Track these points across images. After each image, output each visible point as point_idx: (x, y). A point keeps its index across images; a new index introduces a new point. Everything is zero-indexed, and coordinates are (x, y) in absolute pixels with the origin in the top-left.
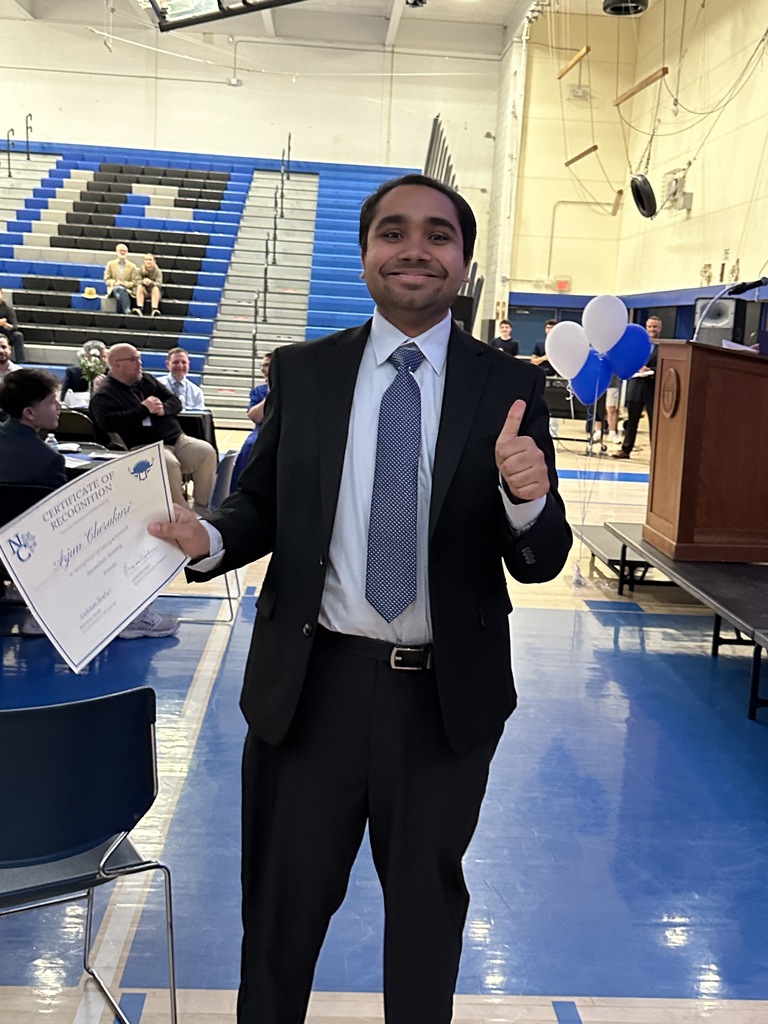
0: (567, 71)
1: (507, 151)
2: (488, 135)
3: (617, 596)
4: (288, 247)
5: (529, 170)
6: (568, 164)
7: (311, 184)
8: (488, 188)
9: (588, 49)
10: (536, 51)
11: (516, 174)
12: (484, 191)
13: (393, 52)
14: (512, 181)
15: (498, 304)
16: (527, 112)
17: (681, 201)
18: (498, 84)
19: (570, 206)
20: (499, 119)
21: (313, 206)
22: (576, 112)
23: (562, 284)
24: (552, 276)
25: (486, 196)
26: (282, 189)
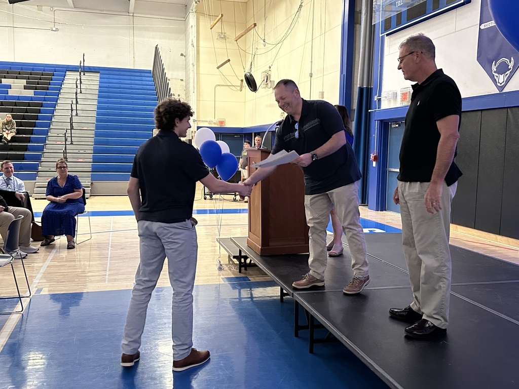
0: (213, 26)
1: (191, 62)
2: (182, 55)
3: (239, 274)
4: (84, 107)
5: (202, 70)
6: (218, 68)
7: (96, 77)
8: (184, 79)
9: (222, 15)
10: (201, 17)
11: (195, 72)
12: (182, 80)
13: (133, 16)
14: (194, 76)
15: (192, 132)
16: (199, 44)
17: (269, 84)
18: (185, 31)
19: (222, 87)
20: (186, 48)
21: (97, 87)
22: (220, 45)
23: (222, 122)
24: (216, 119)
25: (183, 83)
26: (80, 79)
